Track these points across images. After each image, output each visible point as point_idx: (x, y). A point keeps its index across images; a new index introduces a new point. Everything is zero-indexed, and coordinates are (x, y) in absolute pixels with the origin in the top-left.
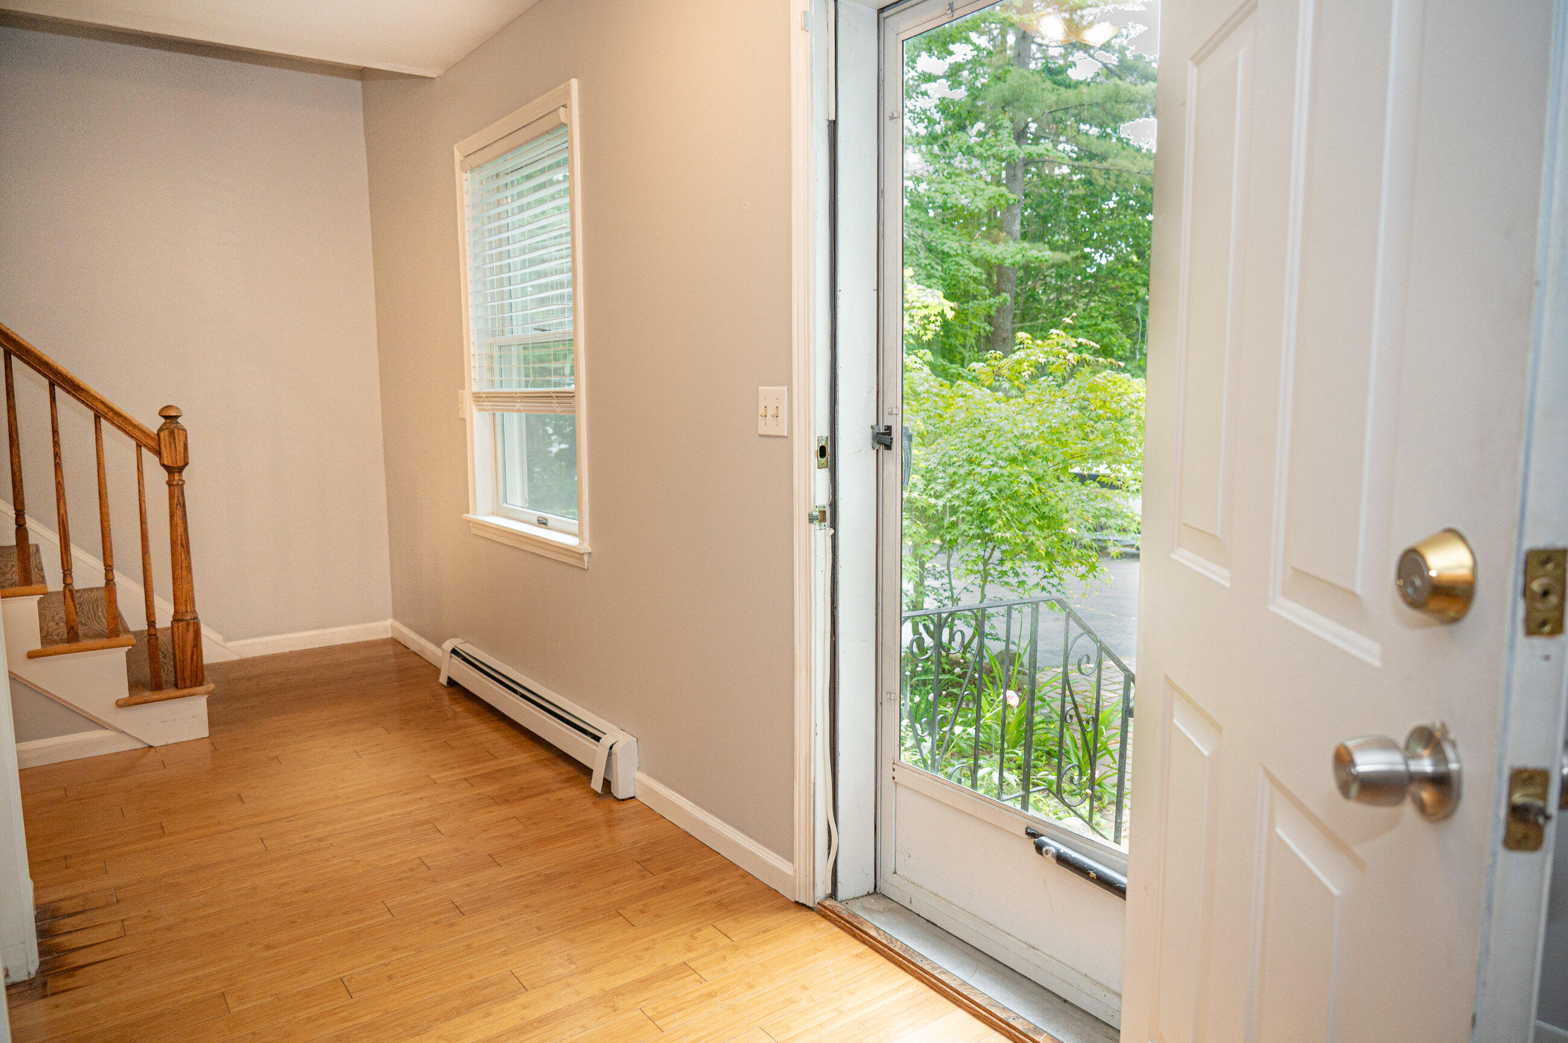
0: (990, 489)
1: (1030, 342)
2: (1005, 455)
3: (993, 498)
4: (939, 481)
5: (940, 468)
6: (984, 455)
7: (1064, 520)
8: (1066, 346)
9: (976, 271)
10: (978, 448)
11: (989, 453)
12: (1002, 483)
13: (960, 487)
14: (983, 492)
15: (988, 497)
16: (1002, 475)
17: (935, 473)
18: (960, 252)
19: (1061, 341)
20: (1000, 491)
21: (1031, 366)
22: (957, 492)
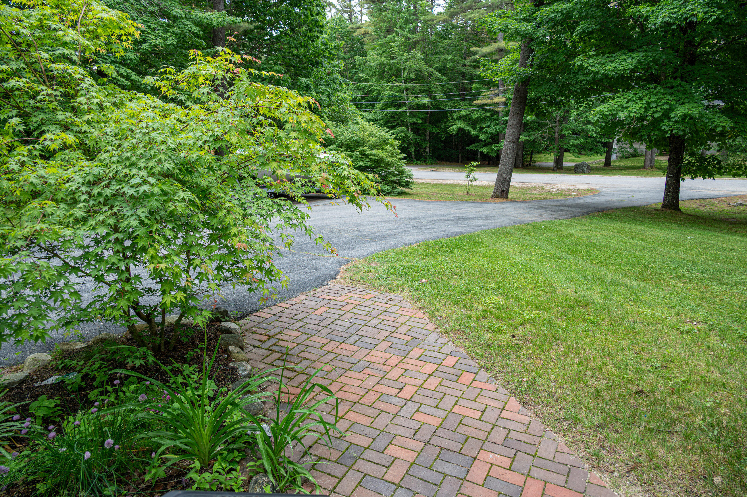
0: (139, 212)
1: (202, 59)
2: (157, 170)
3: (142, 222)
4: (81, 205)
5: (84, 189)
6: (134, 171)
7: (232, 234)
8: (233, 61)
9: (195, 29)
10: (128, 163)
11: (140, 169)
12: (154, 203)
13: (105, 211)
14: (132, 215)
15: (135, 223)
16: (153, 194)
17: (77, 196)
18: (183, 16)
19: (229, 57)
20: (152, 213)
21: (207, 79)
22: (102, 218)
